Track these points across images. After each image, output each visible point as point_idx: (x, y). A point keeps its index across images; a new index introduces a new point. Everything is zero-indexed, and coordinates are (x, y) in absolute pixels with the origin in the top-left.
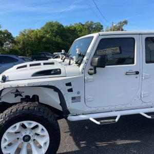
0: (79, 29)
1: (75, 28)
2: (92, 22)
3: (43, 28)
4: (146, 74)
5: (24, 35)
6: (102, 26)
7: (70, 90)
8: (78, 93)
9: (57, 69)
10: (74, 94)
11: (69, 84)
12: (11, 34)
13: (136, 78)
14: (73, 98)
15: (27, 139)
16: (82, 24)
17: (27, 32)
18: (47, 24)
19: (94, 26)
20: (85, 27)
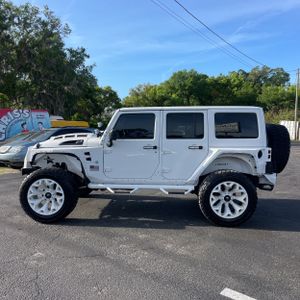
0: (237, 82)
1: (229, 81)
2: (265, 68)
3: (168, 82)
4: (166, 150)
5: (137, 95)
6: (287, 75)
8: (97, 162)
11: (87, 154)
12: (115, 93)
13: (156, 152)
15: (48, 196)
16: (244, 73)
17: (142, 89)
18: (175, 75)
19: (270, 76)
20: (251, 77)
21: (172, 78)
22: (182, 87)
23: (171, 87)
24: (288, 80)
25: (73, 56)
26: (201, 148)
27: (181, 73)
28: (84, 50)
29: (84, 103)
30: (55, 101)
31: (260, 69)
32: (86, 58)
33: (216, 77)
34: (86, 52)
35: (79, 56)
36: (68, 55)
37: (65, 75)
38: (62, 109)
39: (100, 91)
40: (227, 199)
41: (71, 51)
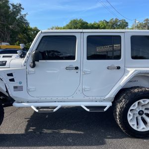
0: (103, 26)
2: (116, 19)
4: (86, 70)
6: (127, 23)
7: (12, 80)
8: (20, 83)
9: (3, 62)
10: (15, 84)
13: (77, 72)
14: (15, 87)
16: (106, 22)
19: (119, 23)
20: (110, 24)
24: (127, 26)
25: (14, 8)
26: (119, 68)
27: (75, 20)
28: (20, 5)
29: (22, 36)
30: (4, 34)
31: (114, 20)
32: (22, 10)
33: (92, 23)
35: (18, 8)
36: (11, 8)
37: (10, 19)
38: (8, 39)
39: (31, 29)
40: (141, 113)
41: (13, 5)
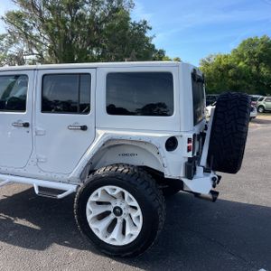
17: (212, 59)
18: (244, 42)
21: (241, 45)
22: (251, 55)
23: (238, 56)
34: (149, 24)
